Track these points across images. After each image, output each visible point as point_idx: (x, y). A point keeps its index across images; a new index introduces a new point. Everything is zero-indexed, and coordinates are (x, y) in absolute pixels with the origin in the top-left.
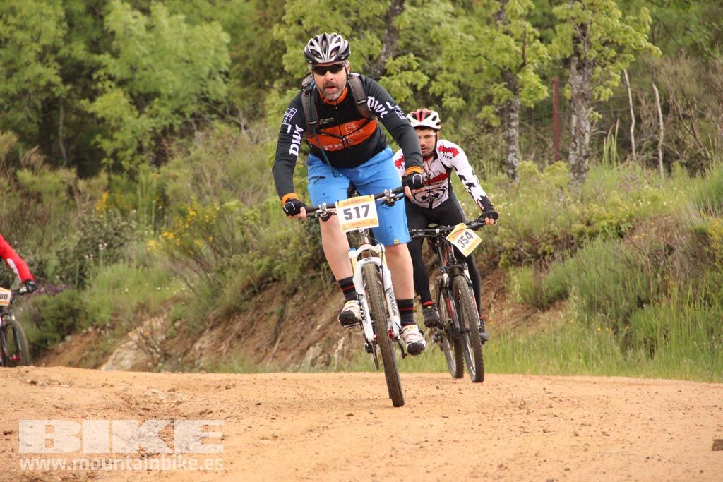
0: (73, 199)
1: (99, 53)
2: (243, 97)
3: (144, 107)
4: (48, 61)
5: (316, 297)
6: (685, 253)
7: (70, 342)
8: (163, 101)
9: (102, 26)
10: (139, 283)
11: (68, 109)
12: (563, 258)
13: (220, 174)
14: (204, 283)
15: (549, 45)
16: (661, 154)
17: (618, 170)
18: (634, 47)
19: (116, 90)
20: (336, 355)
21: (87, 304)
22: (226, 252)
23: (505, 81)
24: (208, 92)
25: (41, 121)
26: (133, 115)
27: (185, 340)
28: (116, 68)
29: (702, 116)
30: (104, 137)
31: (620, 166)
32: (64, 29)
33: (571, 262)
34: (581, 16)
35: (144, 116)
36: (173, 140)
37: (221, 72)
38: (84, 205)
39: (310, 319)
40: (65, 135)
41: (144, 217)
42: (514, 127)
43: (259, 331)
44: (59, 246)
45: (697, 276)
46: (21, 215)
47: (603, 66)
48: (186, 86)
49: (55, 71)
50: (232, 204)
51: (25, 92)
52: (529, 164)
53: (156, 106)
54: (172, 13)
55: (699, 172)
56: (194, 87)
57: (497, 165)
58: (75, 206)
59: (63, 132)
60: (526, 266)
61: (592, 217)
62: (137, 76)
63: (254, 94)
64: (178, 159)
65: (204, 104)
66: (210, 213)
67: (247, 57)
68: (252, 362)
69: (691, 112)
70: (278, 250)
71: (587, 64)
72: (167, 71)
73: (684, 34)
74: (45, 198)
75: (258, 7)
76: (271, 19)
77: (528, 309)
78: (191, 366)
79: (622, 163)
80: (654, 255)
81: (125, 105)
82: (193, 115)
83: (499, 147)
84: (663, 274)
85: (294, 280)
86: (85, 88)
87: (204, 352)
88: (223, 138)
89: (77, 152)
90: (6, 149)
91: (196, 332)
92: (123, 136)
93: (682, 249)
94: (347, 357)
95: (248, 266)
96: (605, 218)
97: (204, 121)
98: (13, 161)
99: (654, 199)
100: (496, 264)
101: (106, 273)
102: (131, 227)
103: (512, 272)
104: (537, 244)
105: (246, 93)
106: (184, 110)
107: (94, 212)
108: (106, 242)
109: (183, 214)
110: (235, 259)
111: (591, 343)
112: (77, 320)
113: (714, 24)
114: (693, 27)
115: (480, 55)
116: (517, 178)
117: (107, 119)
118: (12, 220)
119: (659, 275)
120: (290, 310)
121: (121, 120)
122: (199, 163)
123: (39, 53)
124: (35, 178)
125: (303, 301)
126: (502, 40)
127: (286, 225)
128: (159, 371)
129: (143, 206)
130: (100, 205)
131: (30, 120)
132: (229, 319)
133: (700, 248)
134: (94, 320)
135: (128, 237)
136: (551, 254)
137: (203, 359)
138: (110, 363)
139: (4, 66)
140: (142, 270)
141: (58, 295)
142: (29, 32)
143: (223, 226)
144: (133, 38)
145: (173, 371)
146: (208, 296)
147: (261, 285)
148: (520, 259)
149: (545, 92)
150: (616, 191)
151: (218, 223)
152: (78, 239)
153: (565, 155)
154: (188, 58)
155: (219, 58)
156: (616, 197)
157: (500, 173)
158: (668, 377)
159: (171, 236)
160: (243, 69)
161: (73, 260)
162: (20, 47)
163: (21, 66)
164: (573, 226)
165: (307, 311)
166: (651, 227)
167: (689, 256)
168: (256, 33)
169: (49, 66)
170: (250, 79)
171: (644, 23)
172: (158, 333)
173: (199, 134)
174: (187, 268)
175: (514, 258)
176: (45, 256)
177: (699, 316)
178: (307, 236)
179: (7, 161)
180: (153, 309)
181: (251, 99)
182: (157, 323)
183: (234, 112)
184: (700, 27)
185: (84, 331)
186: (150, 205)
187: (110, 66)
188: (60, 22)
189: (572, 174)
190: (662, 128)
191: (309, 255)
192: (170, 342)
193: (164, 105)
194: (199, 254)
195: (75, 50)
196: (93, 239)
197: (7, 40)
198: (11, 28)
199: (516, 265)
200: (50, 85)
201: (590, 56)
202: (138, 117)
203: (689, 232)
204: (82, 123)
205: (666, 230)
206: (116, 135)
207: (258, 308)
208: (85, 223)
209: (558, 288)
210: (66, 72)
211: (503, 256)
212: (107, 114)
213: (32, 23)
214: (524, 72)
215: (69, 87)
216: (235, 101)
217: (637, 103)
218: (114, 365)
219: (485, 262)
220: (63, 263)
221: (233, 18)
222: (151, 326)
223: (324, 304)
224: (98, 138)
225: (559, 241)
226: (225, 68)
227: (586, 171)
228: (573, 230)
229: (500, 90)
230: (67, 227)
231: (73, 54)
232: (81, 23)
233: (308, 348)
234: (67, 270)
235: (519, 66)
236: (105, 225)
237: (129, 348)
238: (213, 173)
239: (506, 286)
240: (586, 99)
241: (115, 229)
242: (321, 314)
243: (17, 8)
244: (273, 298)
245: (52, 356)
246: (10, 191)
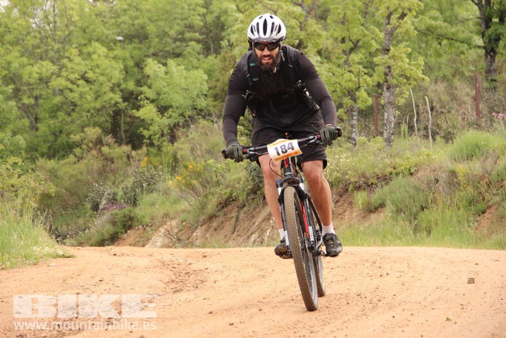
0: (129, 161)
1: (141, 86)
2: (214, 106)
3: (164, 113)
4: (115, 91)
5: (255, 208)
6: (445, 182)
7: (130, 234)
8: (174, 110)
9: (142, 72)
10: (164, 203)
11: (126, 115)
12: (382, 186)
13: (205, 147)
14: (197, 202)
15: (372, 78)
16: (430, 132)
17: (409, 141)
18: (416, 78)
19: (150, 105)
20: (266, 238)
21: (138, 214)
22: (208, 186)
23: (350, 96)
24: (196, 105)
25: (112, 121)
26: (159, 117)
27: (188, 232)
28: (150, 93)
29: (449, 112)
30: (144, 129)
31: (410, 138)
32: (123, 74)
33: (386, 188)
34: (388, 62)
35: (164, 118)
36: (179, 129)
37: (203, 95)
38: (135, 164)
39: (252, 220)
40: (124, 128)
41: (166, 170)
42: (355, 120)
43: (226, 226)
44: (123, 185)
45: (451, 194)
46: (104, 169)
47: (400, 88)
48: (185, 102)
49: (119, 96)
50: (211, 161)
51: (104, 107)
52: (363, 138)
53: (170, 113)
54: (179, 65)
55: (450, 141)
56: (190, 103)
57: (346, 140)
58: (130, 164)
59: (124, 127)
60: (363, 191)
61: (396, 165)
62: (161, 97)
63: (220, 105)
64: (182, 139)
65: (195, 111)
66: (199, 167)
67: (216, 87)
68: (223, 242)
69: (445, 111)
70: (235, 184)
71: (391, 86)
72: (176, 94)
73: (439, 70)
74: (115, 160)
75: (221, 61)
76: (228, 67)
77: (364, 213)
78: (192, 245)
79: (410, 136)
80: (428, 183)
81: (155, 112)
82: (189, 117)
83: (347, 130)
84: (434, 193)
85: (243, 200)
86: (134, 104)
87: (198, 238)
88: (205, 128)
89: (130, 137)
90: (95, 136)
91: (194, 228)
92: (154, 128)
93: (443, 181)
94: (272, 239)
95: (220, 193)
96: (403, 165)
97: (195, 119)
98: (99, 142)
99: (428, 155)
100: (347, 190)
101: (146, 198)
102: (159, 175)
103: (355, 194)
104: (368, 179)
105: (216, 105)
106: (185, 114)
107: (140, 167)
108: (147, 182)
109: (186, 167)
110: (213, 190)
111: (398, 230)
112: (133, 222)
113: (454, 65)
114: (443, 66)
115: (336, 83)
116: (357, 146)
117: (146, 119)
118: (99, 172)
119: (432, 194)
120: (242, 216)
121: (153, 120)
122: (192, 141)
123: (111, 87)
124: (110, 151)
125: (248, 211)
126: (348, 76)
127: (239, 172)
128: (176, 248)
129: (165, 164)
130: (143, 164)
131: (107, 121)
132: (210, 221)
133: (453, 180)
134: (142, 222)
135: (158, 179)
136: (375, 184)
137: (198, 241)
138: (150, 243)
139: (93, 94)
140: (165, 196)
141: (123, 210)
142: (106, 77)
143: (207, 173)
144: (158, 78)
145: (183, 247)
146: (200, 209)
147: (226, 203)
148: (360, 187)
149: (370, 101)
150: (407, 152)
151: (204, 172)
152: (133, 181)
153: (381, 134)
154: (186, 87)
155: (202, 88)
156: (408, 154)
157: (348, 143)
158: (438, 246)
159: (180, 178)
160: (214, 92)
161: (130, 192)
162: (101, 84)
163: (102, 93)
164: (387, 169)
165: (250, 216)
166: (427, 169)
167: (447, 183)
168: (220, 74)
169: (116, 94)
170: (218, 98)
171: (420, 65)
172: (175, 228)
173: (192, 126)
174: (189, 195)
175: (356, 187)
176: (116, 190)
177: (454, 214)
178: (250, 177)
179: (96, 143)
180: (171, 217)
181: (218, 107)
182: (174, 223)
183: (210, 115)
184: (447, 67)
185: (137, 228)
186: (168, 163)
187: (147, 93)
188: (121, 71)
189: (385, 143)
190: (430, 118)
191: (251, 187)
192: (180, 233)
193: (174, 112)
194: (195, 188)
195: (129, 85)
196: (140, 181)
197: (95, 81)
198: (97, 75)
199: (357, 190)
200: (117, 103)
201: (393, 83)
202: (161, 118)
203: (446, 171)
204: (133, 122)
205: (435, 171)
206: (151, 128)
207: (225, 215)
208: (136, 173)
209: (380, 202)
210: (125, 96)
211: (351, 186)
212: (145, 117)
213: (107, 72)
214: (359, 91)
215: (126, 104)
216: (210, 109)
217: (417, 106)
218: (152, 245)
219: (342, 189)
220: (125, 193)
221: (209, 67)
222: (171, 225)
223: (259, 212)
224: (141, 129)
225: (379, 178)
226: (205, 92)
227: (393, 141)
228: (387, 172)
229: (347, 101)
230: (127, 175)
231: (128, 87)
232: (132, 71)
233: (251, 235)
234: (127, 197)
235: (357, 88)
236: (146, 174)
237: (160, 236)
238: (201, 146)
239: (352, 201)
240: (391, 105)
241: (151, 176)
242: (257, 217)
243: (100, 65)
244: (232, 210)
245: (121, 241)
246: (98, 157)
